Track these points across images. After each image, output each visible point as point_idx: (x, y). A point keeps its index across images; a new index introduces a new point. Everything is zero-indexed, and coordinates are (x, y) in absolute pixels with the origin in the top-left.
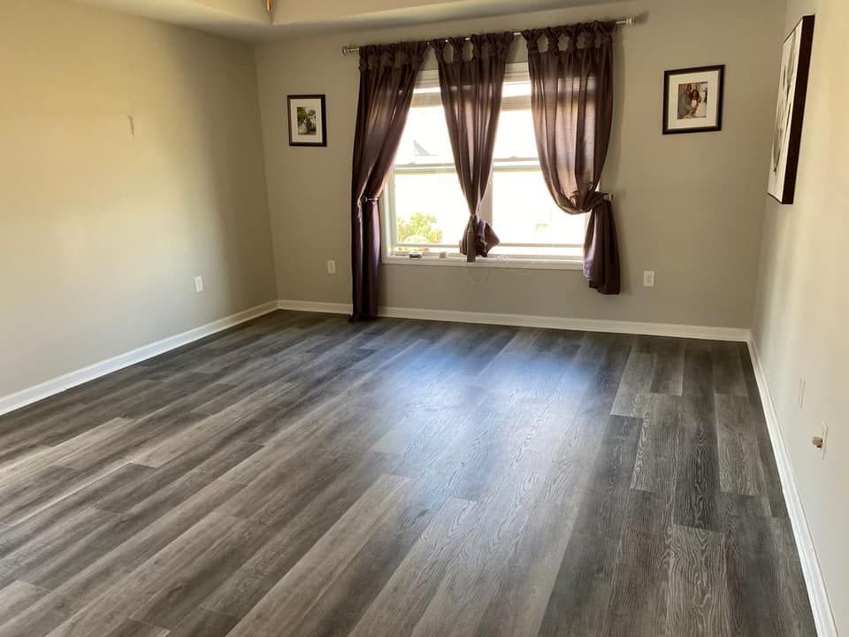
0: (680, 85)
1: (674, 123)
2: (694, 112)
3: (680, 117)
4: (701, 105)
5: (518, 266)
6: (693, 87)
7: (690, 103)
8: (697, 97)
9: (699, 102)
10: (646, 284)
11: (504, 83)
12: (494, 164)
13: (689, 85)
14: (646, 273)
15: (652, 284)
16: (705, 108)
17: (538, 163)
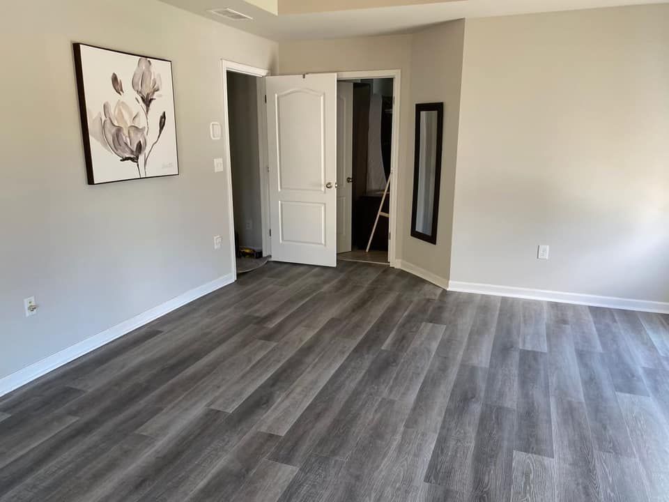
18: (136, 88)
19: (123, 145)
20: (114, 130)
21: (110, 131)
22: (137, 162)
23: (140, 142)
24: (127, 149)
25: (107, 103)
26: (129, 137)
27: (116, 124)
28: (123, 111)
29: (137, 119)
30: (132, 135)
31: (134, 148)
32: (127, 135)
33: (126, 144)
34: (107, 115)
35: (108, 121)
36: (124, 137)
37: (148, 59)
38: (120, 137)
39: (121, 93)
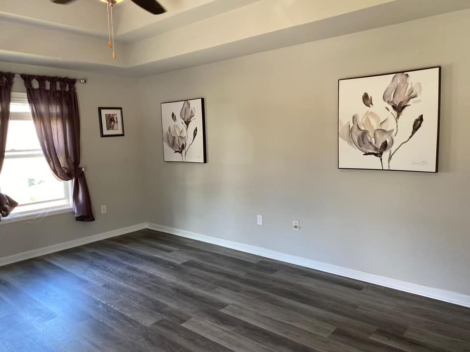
0: (106, 115)
1: (106, 132)
2: (113, 127)
3: (108, 129)
4: (116, 124)
5: (29, 218)
6: (111, 116)
7: (111, 123)
8: (114, 121)
9: (114, 123)
10: (102, 212)
11: (11, 103)
12: (6, 154)
13: (110, 115)
14: (102, 206)
15: (105, 212)
16: (117, 126)
17: (42, 152)
18: (387, 99)
19: (367, 143)
20: (360, 133)
21: (356, 134)
22: (381, 157)
23: (386, 141)
24: (370, 147)
25: (357, 114)
26: (375, 137)
27: (363, 128)
28: (371, 118)
29: (384, 124)
30: (378, 135)
31: (379, 146)
32: (373, 136)
33: (371, 143)
34: (355, 123)
35: (356, 127)
36: (369, 138)
37: (405, 73)
38: (365, 137)
39: (370, 105)
